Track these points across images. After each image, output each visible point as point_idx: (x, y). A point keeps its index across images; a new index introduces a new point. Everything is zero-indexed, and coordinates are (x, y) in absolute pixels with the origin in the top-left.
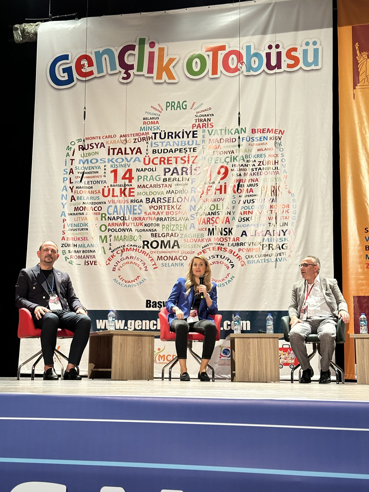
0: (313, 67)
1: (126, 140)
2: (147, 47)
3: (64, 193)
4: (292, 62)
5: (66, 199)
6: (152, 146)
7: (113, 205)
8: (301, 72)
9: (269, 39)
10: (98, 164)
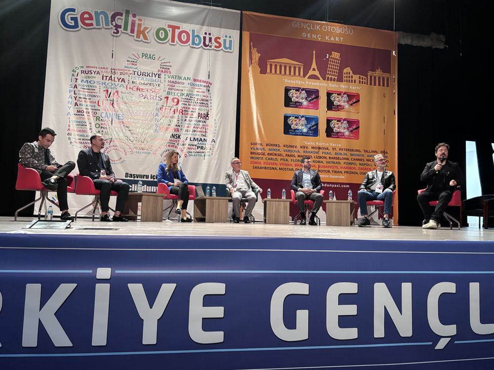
0: (228, 50)
1: (115, 72)
2: (131, 16)
3: (70, 100)
4: (217, 45)
5: (71, 104)
6: (132, 79)
7: (105, 112)
8: (222, 51)
9: (205, 29)
10: (95, 85)
